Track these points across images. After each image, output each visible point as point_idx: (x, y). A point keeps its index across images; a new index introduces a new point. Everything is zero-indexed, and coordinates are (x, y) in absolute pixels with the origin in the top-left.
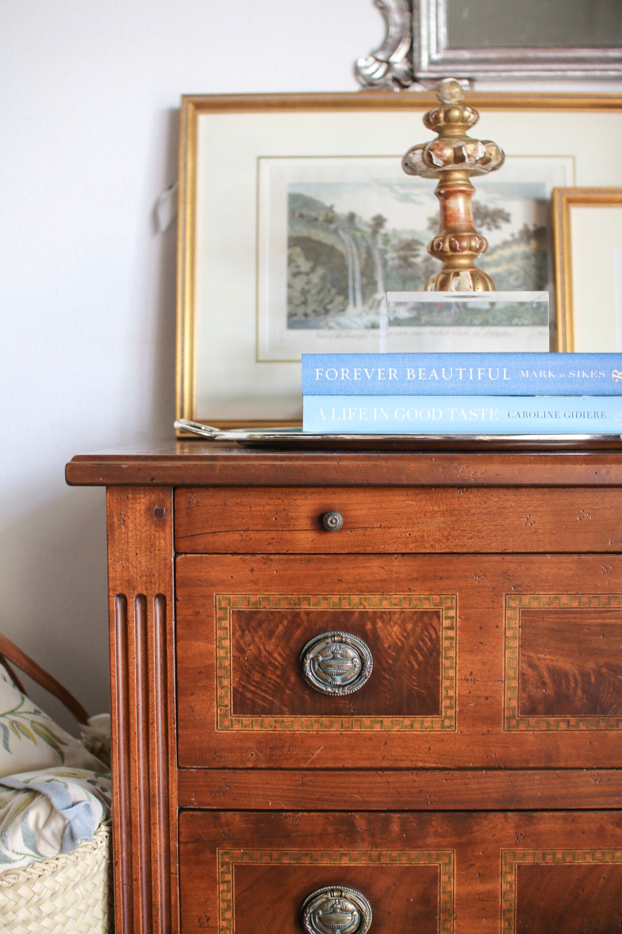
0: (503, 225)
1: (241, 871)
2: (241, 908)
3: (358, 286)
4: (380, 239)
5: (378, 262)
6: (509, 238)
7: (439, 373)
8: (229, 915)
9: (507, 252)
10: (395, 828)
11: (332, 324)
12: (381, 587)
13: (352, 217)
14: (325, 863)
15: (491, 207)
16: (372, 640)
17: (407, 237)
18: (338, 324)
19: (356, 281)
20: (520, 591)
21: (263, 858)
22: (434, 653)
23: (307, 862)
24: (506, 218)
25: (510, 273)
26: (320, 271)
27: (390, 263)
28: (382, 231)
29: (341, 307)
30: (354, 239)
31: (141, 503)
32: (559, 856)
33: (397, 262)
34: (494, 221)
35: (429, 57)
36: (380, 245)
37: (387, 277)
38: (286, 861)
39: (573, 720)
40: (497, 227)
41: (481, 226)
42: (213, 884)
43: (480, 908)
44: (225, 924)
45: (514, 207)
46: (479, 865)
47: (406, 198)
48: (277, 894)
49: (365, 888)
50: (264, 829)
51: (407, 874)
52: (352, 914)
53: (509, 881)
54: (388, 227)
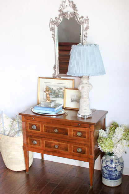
0: (62, 90)
1: (30, 139)
2: (30, 141)
9: (62, 92)
12: (37, 123)
13: (51, 88)
15: (61, 88)
16: (36, 126)
20: (44, 124)
22: (39, 127)
25: (63, 94)
27: (53, 92)
30: (51, 90)
31: (23, 116)
32: (47, 141)
38: (32, 139)
39: (47, 133)
42: (28, 139)
43: (43, 143)
44: (29, 142)
45: (63, 88)
46: (43, 141)
47: (55, 87)
48: (32, 141)
49: (36, 141)
50: (31, 136)
51: (39, 140)
52: (36, 142)
53: (44, 142)
54: (54, 89)
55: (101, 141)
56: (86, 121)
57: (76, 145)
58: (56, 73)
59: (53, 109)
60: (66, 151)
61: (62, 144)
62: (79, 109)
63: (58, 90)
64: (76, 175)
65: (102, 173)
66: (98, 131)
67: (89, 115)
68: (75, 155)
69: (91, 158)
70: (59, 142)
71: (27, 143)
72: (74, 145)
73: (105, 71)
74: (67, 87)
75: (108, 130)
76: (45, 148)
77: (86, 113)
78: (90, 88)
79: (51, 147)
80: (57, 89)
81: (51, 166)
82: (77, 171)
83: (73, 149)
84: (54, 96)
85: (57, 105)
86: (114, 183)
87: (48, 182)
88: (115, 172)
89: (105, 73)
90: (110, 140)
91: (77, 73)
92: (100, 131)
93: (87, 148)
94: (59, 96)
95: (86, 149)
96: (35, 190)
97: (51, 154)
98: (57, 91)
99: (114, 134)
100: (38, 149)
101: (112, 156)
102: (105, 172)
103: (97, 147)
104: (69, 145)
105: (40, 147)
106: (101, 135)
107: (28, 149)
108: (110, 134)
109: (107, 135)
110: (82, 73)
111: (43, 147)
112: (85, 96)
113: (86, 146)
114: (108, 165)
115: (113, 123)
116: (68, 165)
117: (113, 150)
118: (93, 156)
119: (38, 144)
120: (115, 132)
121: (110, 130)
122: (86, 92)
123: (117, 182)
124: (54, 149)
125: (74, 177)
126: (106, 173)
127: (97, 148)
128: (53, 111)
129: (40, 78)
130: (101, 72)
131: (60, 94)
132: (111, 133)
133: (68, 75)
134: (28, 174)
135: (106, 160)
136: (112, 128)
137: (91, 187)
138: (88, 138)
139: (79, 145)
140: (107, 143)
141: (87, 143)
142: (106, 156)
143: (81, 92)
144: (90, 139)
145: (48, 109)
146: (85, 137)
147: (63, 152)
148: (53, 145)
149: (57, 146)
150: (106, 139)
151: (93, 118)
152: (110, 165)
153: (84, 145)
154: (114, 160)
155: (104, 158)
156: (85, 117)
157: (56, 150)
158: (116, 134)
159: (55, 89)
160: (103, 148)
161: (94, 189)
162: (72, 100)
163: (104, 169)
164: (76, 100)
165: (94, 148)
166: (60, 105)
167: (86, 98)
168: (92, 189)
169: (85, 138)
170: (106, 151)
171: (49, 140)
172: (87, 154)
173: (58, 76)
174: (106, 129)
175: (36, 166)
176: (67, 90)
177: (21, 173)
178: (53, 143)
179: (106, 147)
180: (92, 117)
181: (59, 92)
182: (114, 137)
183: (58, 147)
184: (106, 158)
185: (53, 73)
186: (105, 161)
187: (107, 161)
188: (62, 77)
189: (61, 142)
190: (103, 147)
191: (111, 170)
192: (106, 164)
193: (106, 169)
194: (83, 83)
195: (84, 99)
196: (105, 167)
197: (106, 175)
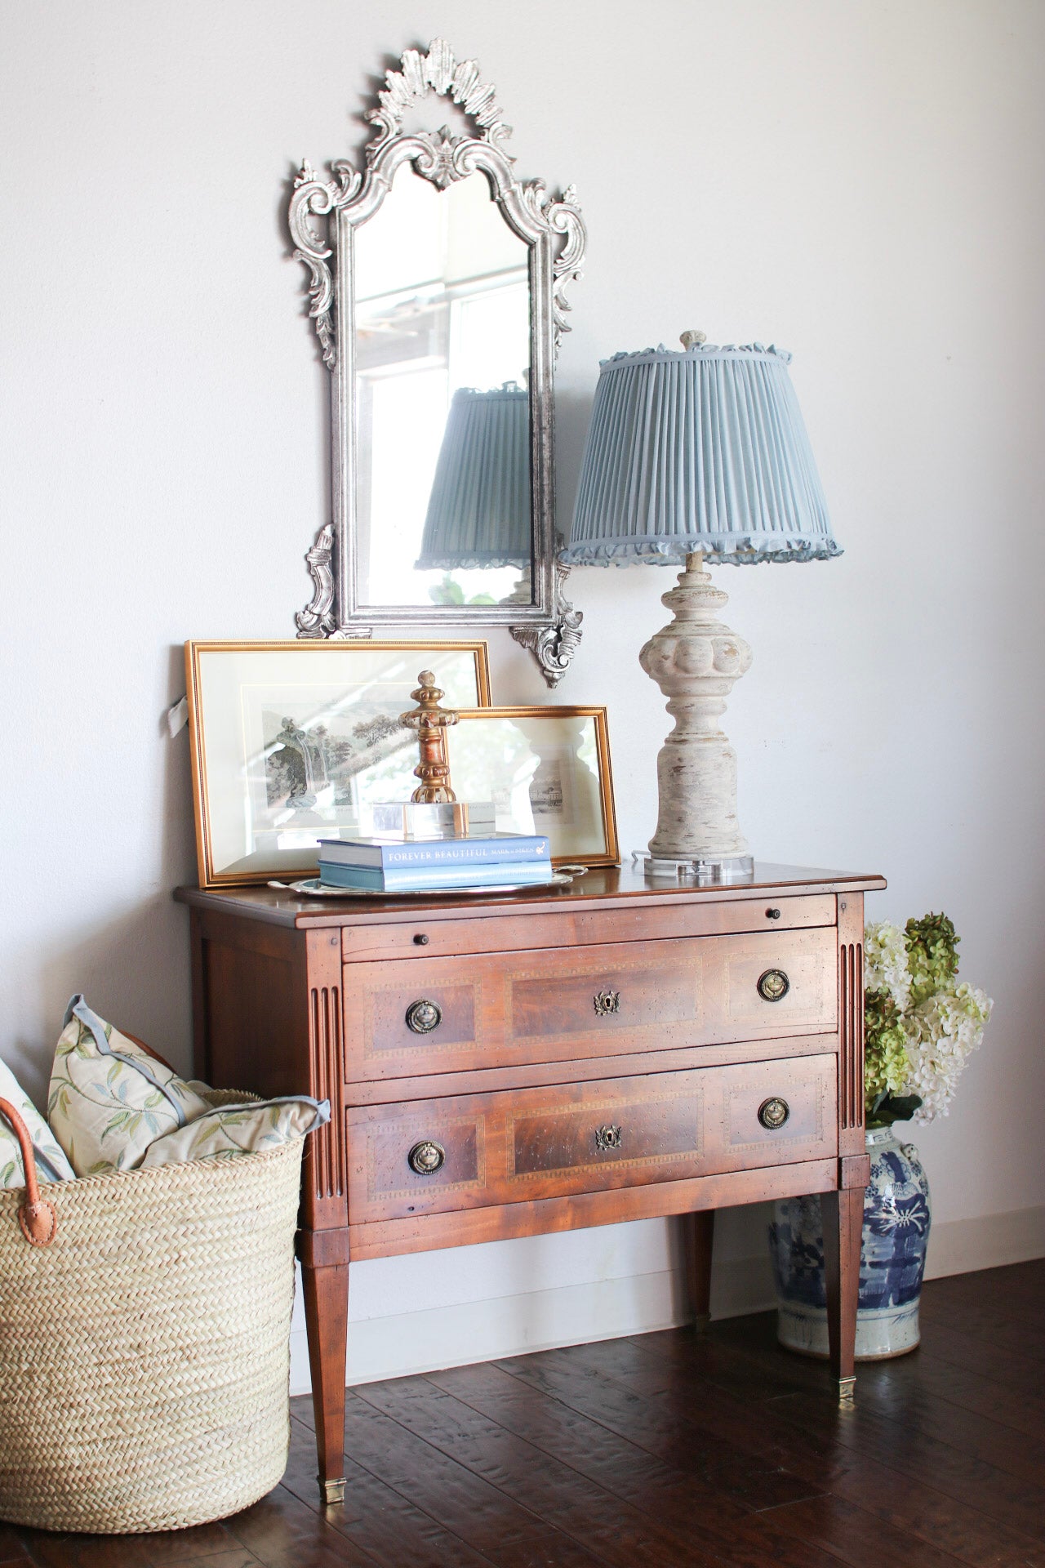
0: (400, 731)
3: (312, 776)
4: (323, 743)
5: (323, 759)
7: (451, 853)
8: (372, 1165)
10: (455, 1105)
11: (297, 804)
12: (445, 974)
13: (304, 728)
14: (421, 1129)
15: (392, 718)
16: (441, 1002)
17: (341, 741)
18: (300, 803)
19: (310, 773)
20: (511, 971)
21: (389, 1130)
22: (471, 1006)
26: (287, 766)
27: (331, 759)
28: (324, 737)
29: (302, 792)
30: (307, 743)
31: (324, 937)
32: (534, 1113)
33: (335, 758)
34: (394, 729)
35: (350, 613)
36: (324, 747)
37: (329, 769)
38: (401, 1130)
39: (538, 1038)
40: (396, 733)
41: (386, 732)
53: (511, 1130)
54: (328, 734)
58: (340, 600)
63: (363, 741)
70: (626, 1091)
76: (511, 1183)
80: (359, 730)
84: (339, 795)
88: (923, 1232)
98: (357, 751)
100: (451, 1211)
102: (871, 1251)
105: (468, 1186)
107: (361, 1245)
124: (592, 1169)
129: (202, 648)
137: (847, 1386)
145: (502, 848)
152: (898, 1192)
157: (607, 1165)
159: (339, 729)
178: (580, 1117)
181: (376, 754)
191: (906, 1224)
192: (874, 1193)
193: (881, 1227)
194: (709, 625)
195: (717, 739)
196: (871, 1217)
197: (872, 1279)
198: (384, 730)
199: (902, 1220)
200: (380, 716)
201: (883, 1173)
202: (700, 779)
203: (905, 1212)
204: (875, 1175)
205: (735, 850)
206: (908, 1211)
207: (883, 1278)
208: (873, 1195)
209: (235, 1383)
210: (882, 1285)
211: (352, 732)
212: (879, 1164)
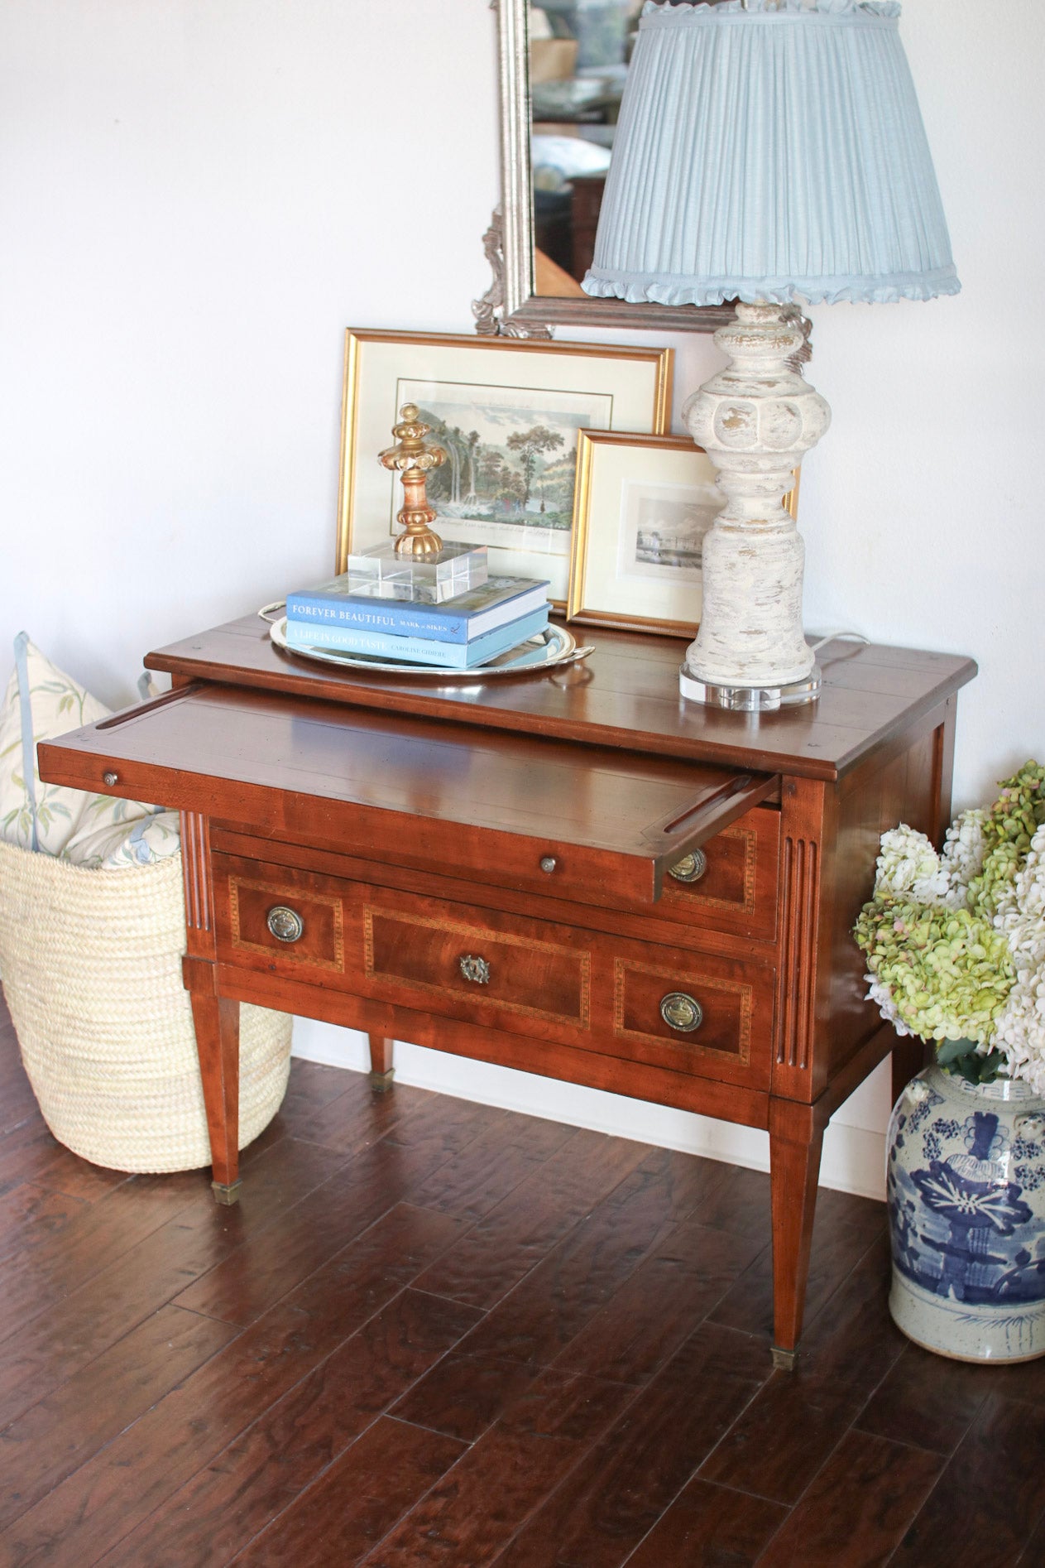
0: (559, 447)
1: (241, 890)
2: (242, 908)
3: (458, 485)
4: (474, 450)
5: (472, 468)
6: (562, 458)
8: (236, 913)
9: (559, 469)
10: (312, 881)
13: (457, 431)
14: (279, 893)
15: (552, 432)
17: (494, 451)
19: (457, 482)
21: (250, 885)
23: (271, 891)
24: (561, 443)
25: (560, 487)
27: (480, 470)
28: (476, 444)
29: (446, 500)
30: (457, 448)
32: (392, 914)
33: (484, 469)
34: (552, 444)
35: (515, 306)
36: (474, 456)
37: (477, 480)
38: (261, 888)
40: (554, 449)
41: (543, 446)
42: (227, 894)
43: (355, 935)
44: (235, 917)
45: (567, 433)
46: (353, 911)
47: (494, 420)
48: (258, 906)
49: (299, 912)
50: (250, 868)
51: (318, 908)
52: (293, 924)
53: (368, 923)
54: (481, 441)
55: (883, 933)
56: (754, 738)
57: (653, 960)
58: (504, 290)
59: (453, 621)
60: (561, 1018)
61: (527, 952)
62: (695, 628)
63: (517, 454)
64: (662, 1235)
65: (894, 1237)
66: (869, 837)
67: (782, 687)
68: (640, 1054)
69: (785, 1087)
70: (495, 925)
71: (222, 932)
72: (639, 966)
73: (950, 265)
74: (599, 422)
75: (965, 837)
76: (371, 980)
77: (756, 662)
78: (807, 424)
79: (423, 973)
80: (515, 441)
81: (448, 1137)
82: (677, 1195)
83: (629, 998)
84: (484, 510)
85: (500, 584)
86: (1000, 1331)
87: (393, 1288)
88: (1011, 1231)
89: (950, 285)
90: (973, 927)
91: (668, 273)
92: (888, 839)
93: (757, 998)
94: (533, 506)
95: (747, 1004)
96: (270, 1360)
97: (430, 1037)
98: (510, 461)
99: (1018, 877)
100: (311, 984)
101: (992, 1078)
102: (922, 1223)
103: (853, 987)
104: (586, 961)
105: (327, 966)
106: (899, 881)
107: (228, 984)
108: (982, 872)
109: (954, 886)
110: (719, 270)
111: (355, 966)
112: (752, 507)
113: (745, 979)
114: (945, 1167)
115: (1020, 775)
116: (604, 1136)
117: (1002, 1024)
118: (813, 1072)
119: (313, 939)
120: (1030, 858)
121: (986, 835)
122: (764, 464)
123: (1025, 1327)
124: (457, 995)
125: (637, 1250)
126: (925, 1240)
127: (856, 1001)
128: (455, 637)
129: (363, 335)
130: (913, 266)
131: (537, 484)
132: (990, 863)
133: (594, 293)
134: (230, 1201)
135: (937, 1113)
136: (1009, 823)
137: (782, 1358)
138: (767, 903)
139: (683, 966)
140: (941, 959)
141: (757, 951)
142: (935, 1079)
143: (720, 462)
144: (783, 911)
145: (412, 620)
146: (737, 894)
147: (534, 1019)
148: (447, 953)
149: (480, 966)
150: (940, 920)
151: (822, 713)
152: (967, 1168)
153: (731, 965)
154: (1005, 1121)
155: (916, 1093)
156: (753, 705)
157: (474, 998)
158: (1034, 879)
159: (494, 437)
160: (903, 1003)
161: (805, 1376)
162: (649, 540)
163: (915, 1196)
164: (680, 547)
165: (822, 997)
166: (527, 584)
167: (759, 526)
168: (792, 1377)
169: (738, 905)
170: (938, 1035)
171: (414, 911)
172: (753, 1049)
173: (521, 318)
174: (949, 825)
175: (312, 1136)
176: (599, 447)
177: (169, 1192)
178: (444, 936)
179: (936, 991)
180: (813, 705)
181: (529, 469)
182: (1014, 902)
183: (492, 972)
184: (934, 1098)
185: (479, 297)
186: (926, 1124)
187: (940, 1126)
188: (562, 332)
189: (517, 932)
190: (910, 990)
191: (970, 1212)
192: (935, 1155)
193: (933, 1200)
194: (738, 380)
195: (740, 530)
196: (923, 1182)
197: (925, 1256)
198: (542, 443)
199: (963, 1203)
200: (539, 427)
201: (959, 1136)
202: (712, 577)
203: (969, 1196)
204: (947, 1134)
205: (740, 676)
206: (974, 1196)
207: (937, 1261)
208: (932, 1157)
209: (110, 1063)
210: (938, 1270)
211: (506, 441)
212: (961, 1123)
